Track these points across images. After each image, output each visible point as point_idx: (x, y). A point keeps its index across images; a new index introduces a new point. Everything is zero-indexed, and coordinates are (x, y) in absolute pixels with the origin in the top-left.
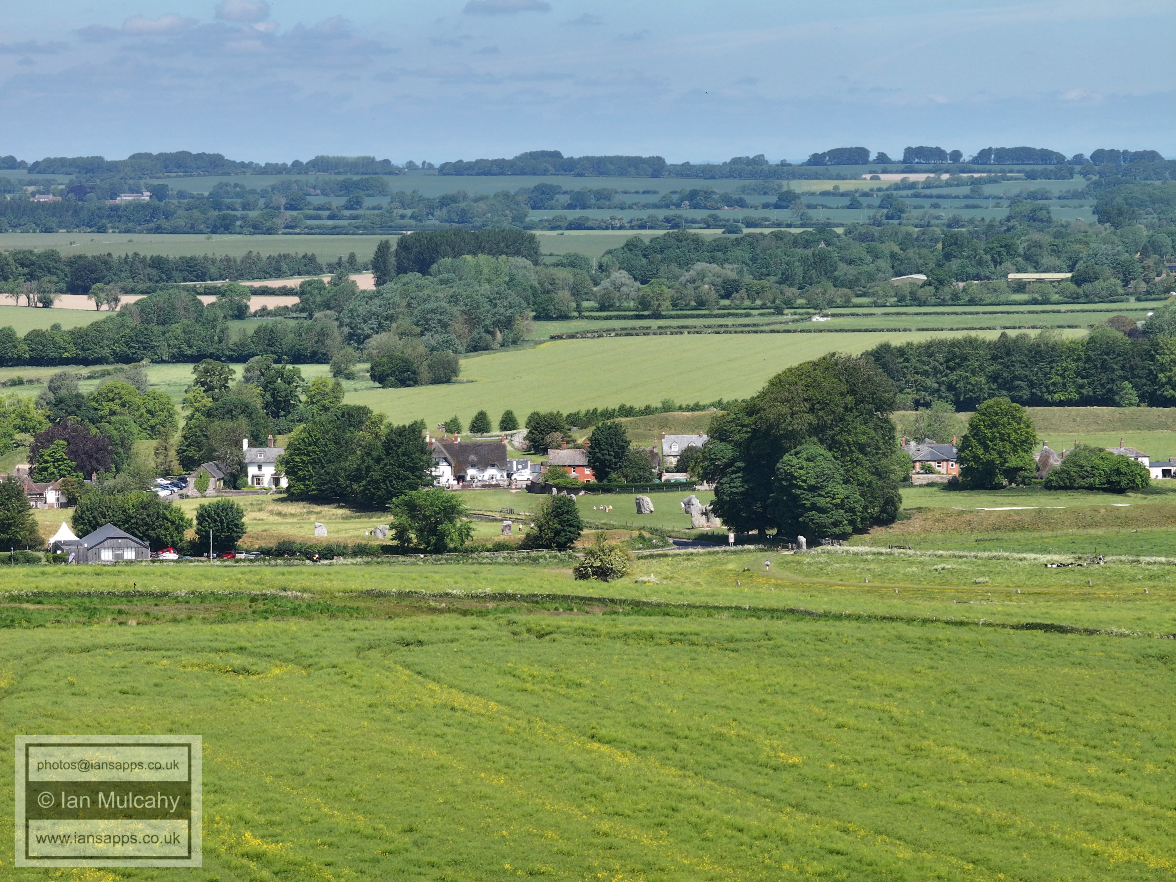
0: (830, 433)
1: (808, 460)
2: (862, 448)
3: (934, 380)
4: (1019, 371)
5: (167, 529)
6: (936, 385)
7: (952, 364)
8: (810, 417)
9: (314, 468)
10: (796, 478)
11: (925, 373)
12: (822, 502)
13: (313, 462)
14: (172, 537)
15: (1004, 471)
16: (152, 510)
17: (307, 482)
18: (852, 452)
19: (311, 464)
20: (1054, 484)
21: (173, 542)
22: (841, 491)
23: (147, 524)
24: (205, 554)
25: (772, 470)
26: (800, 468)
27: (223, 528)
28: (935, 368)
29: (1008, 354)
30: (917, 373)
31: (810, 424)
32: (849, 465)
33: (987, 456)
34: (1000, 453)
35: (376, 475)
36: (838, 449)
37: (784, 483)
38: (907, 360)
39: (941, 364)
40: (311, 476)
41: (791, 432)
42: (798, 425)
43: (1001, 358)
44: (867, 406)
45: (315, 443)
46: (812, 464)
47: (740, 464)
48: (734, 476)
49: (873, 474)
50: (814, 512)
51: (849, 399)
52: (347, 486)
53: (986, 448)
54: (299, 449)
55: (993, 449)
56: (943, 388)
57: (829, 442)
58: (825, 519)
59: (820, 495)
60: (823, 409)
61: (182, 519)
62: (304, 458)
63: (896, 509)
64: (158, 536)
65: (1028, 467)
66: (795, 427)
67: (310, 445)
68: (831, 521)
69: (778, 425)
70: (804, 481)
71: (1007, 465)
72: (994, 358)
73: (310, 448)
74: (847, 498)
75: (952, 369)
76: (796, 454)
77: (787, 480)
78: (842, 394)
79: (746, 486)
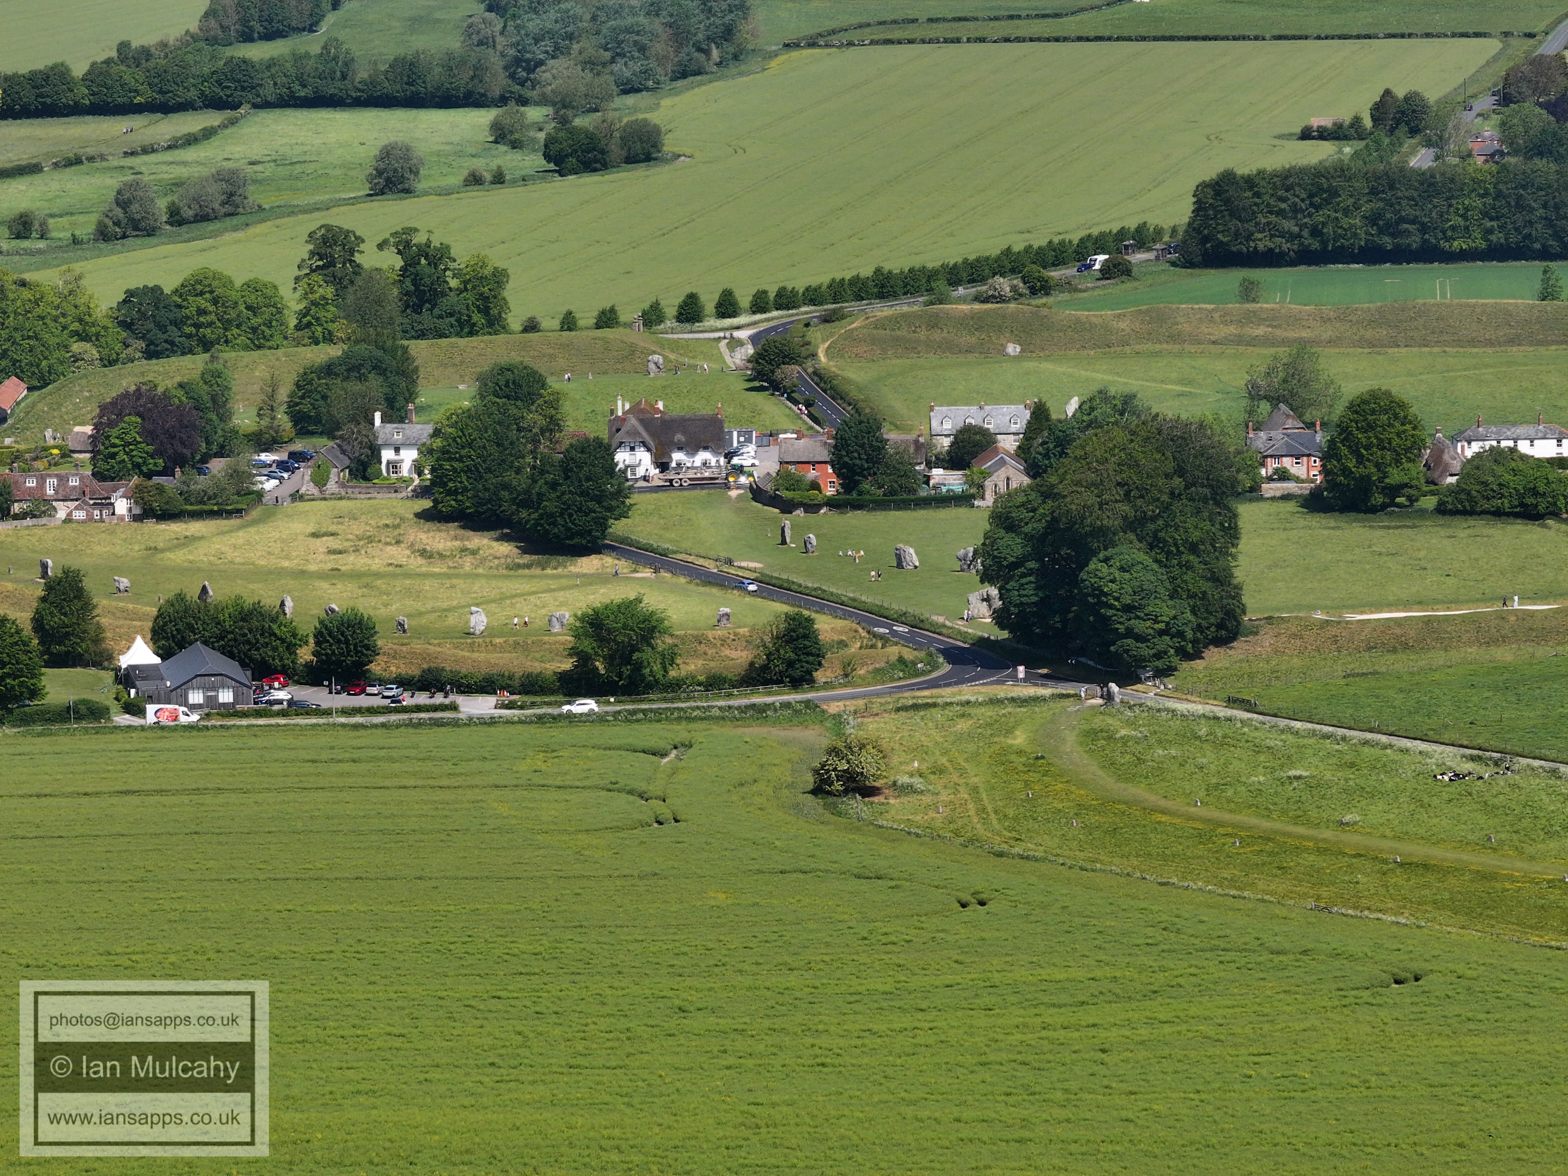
0: (1152, 526)
1: (1122, 569)
2: (1193, 548)
3: (1293, 222)
4: (1408, 211)
5: (275, 649)
6: (1296, 229)
7: (1317, 200)
8: (1125, 508)
9: (469, 478)
10: (1106, 595)
11: (1281, 213)
12: (1141, 627)
13: (468, 470)
14: (281, 660)
15: (1384, 488)
16: (255, 623)
17: (460, 497)
18: (1180, 553)
19: (465, 472)
20: (1450, 507)
21: (284, 666)
22: (1166, 609)
23: (248, 642)
24: (326, 683)
25: (1075, 582)
26: (1112, 581)
27: (349, 651)
28: (1295, 204)
29: (1392, 187)
30: (1271, 212)
31: (1125, 518)
32: (1176, 571)
33: (1362, 470)
34: (1377, 465)
35: (550, 506)
36: (1162, 549)
37: (1090, 599)
38: (1257, 195)
39: (1303, 200)
40: (465, 489)
41: (1100, 529)
42: (1110, 521)
43: (1383, 192)
44: (1200, 490)
45: (470, 445)
46: (1127, 576)
47: (1032, 565)
48: (1024, 581)
49: (1208, 580)
50: (1129, 641)
51: (1177, 481)
52: (513, 514)
53: (1360, 459)
54: (448, 452)
55: (1368, 460)
56: (1305, 233)
57: (1150, 540)
58: (1145, 650)
59: (1138, 617)
60: (1142, 497)
61: (294, 635)
62: (456, 465)
63: (1239, 623)
64: (263, 658)
65: (1414, 483)
66: (1105, 522)
67: (463, 447)
68: (1152, 652)
69: (1083, 518)
70: (1117, 599)
71: (1387, 481)
72: (1374, 192)
73: (464, 452)
74: (1175, 618)
75: (1318, 208)
76: (1106, 560)
77: (1094, 596)
78: (1167, 476)
79: (1041, 594)
